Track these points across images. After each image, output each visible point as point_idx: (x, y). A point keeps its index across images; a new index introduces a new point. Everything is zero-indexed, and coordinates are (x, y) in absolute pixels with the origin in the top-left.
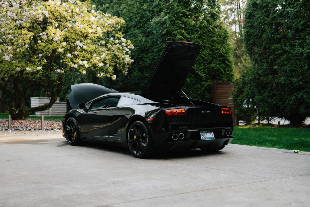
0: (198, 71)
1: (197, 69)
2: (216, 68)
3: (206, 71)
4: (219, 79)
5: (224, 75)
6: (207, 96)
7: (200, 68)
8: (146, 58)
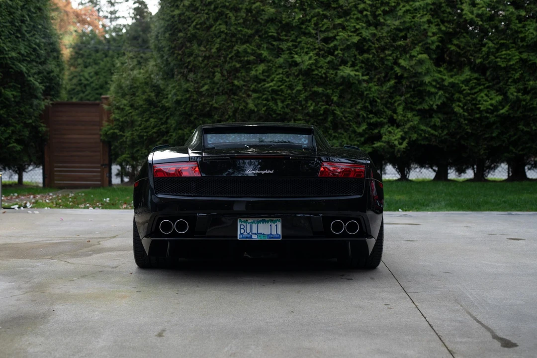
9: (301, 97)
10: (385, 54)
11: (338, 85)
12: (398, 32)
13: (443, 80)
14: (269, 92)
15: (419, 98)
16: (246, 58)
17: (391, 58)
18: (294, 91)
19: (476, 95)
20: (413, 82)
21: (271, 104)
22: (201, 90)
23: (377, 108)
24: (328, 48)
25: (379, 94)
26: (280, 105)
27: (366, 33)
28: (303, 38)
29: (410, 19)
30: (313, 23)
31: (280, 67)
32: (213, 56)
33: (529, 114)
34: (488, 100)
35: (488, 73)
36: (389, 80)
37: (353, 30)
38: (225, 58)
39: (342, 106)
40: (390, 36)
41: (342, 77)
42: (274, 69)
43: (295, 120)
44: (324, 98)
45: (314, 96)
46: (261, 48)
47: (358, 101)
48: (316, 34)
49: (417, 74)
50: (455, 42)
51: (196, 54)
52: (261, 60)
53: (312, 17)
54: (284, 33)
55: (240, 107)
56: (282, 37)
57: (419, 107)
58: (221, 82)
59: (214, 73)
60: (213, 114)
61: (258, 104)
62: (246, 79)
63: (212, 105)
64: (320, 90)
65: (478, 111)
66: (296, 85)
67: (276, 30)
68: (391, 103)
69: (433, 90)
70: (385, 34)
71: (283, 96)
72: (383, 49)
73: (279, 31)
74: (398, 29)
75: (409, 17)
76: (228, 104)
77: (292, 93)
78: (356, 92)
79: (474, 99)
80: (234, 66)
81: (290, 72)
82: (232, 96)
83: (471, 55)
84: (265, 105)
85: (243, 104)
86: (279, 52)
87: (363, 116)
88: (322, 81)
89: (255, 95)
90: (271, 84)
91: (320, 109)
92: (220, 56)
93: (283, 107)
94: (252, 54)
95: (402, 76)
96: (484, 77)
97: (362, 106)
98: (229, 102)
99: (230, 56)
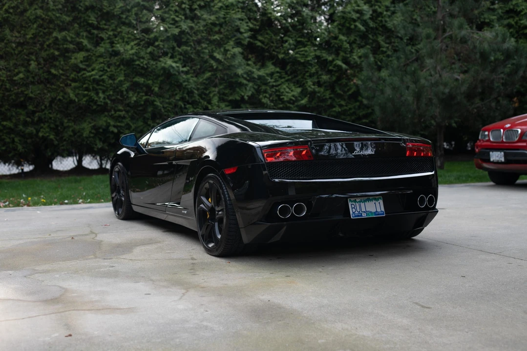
9: (123, 88)
10: (202, 47)
11: (158, 76)
12: (213, 27)
13: (253, 73)
14: (90, 81)
15: (230, 90)
16: (65, 46)
17: (207, 51)
18: (116, 81)
19: (279, 87)
20: (227, 74)
21: (92, 94)
22: (15, 78)
23: (193, 99)
24: (148, 39)
25: (195, 86)
26: (101, 95)
27: (184, 26)
28: (123, 27)
29: (224, 15)
30: (133, 13)
31: (101, 56)
32: (28, 43)
33: (322, 104)
34: (290, 91)
35: (288, 67)
36: (204, 73)
37: (171, 22)
38: (42, 45)
39: (160, 96)
40: (206, 30)
41: (164, 68)
42: (94, 58)
43: (116, 111)
44: (144, 89)
45: (135, 86)
46: (80, 37)
47: (176, 92)
48: (136, 24)
49: (230, 67)
50: (260, 38)
51: (8, 40)
52: (80, 48)
53: (132, 7)
54: (104, 22)
55: (58, 98)
56: (102, 26)
57: (231, 98)
58: (37, 71)
59: (29, 60)
60: (28, 104)
61: (78, 94)
62: (65, 68)
63: (27, 95)
64: (141, 80)
65: (280, 102)
66: (117, 75)
67: (95, 18)
68: (205, 94)
69: (245, 82)
70: (202, 28)
71: (104, 86)
72: (199, 42)
73: (99, 19)
74: (214, 24)
75: (223, 13)
76: (44, 93)
77: (114, 83)
78: (176, 83)
79: (277, 91)
80: (53, 54)
81: (111, 62)
82: (48, 86)
83: (274, 51)
84: (85, 96)
85: (61, 94)
86: (97, 42)
87: (181, 107)
88: (143, 72)
89: (73, 84)
90: (93, 73)
91: (140, 99)
92: (35, 43)
93: (104, 98)
94: (71, 42)
95: (217, 69)
96: (284, 71)
97: (181, 96)
98: (45, 91)
99: (47, 43)
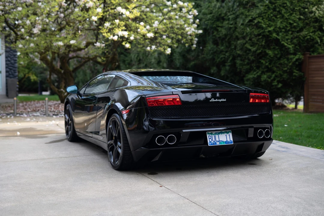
0: (284, 41)
1: (282, 39)
2: (309, 37)
3: (295, 41)
4: (313, 52)
5: (320, 45)
6: (296, 73)
7: (287, 37)
8: (222, 27)
